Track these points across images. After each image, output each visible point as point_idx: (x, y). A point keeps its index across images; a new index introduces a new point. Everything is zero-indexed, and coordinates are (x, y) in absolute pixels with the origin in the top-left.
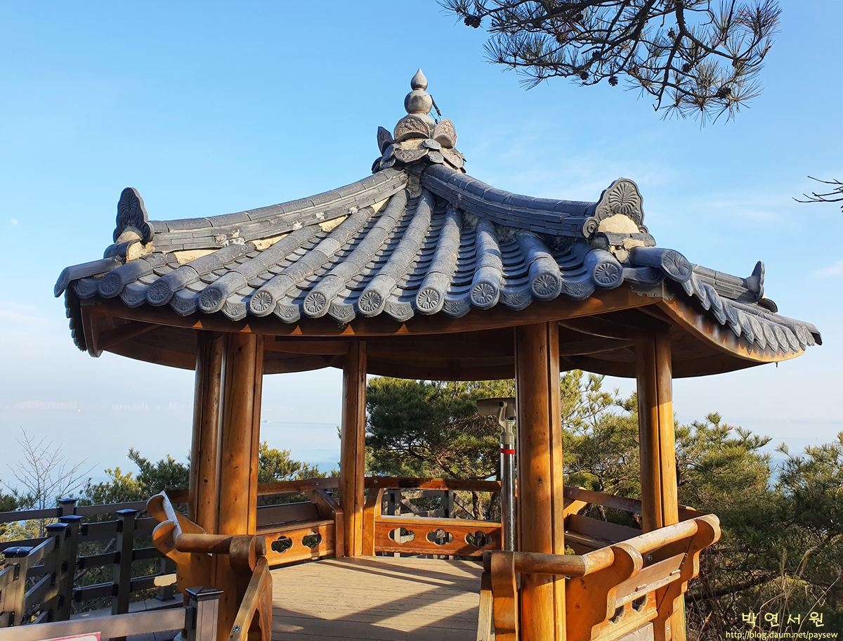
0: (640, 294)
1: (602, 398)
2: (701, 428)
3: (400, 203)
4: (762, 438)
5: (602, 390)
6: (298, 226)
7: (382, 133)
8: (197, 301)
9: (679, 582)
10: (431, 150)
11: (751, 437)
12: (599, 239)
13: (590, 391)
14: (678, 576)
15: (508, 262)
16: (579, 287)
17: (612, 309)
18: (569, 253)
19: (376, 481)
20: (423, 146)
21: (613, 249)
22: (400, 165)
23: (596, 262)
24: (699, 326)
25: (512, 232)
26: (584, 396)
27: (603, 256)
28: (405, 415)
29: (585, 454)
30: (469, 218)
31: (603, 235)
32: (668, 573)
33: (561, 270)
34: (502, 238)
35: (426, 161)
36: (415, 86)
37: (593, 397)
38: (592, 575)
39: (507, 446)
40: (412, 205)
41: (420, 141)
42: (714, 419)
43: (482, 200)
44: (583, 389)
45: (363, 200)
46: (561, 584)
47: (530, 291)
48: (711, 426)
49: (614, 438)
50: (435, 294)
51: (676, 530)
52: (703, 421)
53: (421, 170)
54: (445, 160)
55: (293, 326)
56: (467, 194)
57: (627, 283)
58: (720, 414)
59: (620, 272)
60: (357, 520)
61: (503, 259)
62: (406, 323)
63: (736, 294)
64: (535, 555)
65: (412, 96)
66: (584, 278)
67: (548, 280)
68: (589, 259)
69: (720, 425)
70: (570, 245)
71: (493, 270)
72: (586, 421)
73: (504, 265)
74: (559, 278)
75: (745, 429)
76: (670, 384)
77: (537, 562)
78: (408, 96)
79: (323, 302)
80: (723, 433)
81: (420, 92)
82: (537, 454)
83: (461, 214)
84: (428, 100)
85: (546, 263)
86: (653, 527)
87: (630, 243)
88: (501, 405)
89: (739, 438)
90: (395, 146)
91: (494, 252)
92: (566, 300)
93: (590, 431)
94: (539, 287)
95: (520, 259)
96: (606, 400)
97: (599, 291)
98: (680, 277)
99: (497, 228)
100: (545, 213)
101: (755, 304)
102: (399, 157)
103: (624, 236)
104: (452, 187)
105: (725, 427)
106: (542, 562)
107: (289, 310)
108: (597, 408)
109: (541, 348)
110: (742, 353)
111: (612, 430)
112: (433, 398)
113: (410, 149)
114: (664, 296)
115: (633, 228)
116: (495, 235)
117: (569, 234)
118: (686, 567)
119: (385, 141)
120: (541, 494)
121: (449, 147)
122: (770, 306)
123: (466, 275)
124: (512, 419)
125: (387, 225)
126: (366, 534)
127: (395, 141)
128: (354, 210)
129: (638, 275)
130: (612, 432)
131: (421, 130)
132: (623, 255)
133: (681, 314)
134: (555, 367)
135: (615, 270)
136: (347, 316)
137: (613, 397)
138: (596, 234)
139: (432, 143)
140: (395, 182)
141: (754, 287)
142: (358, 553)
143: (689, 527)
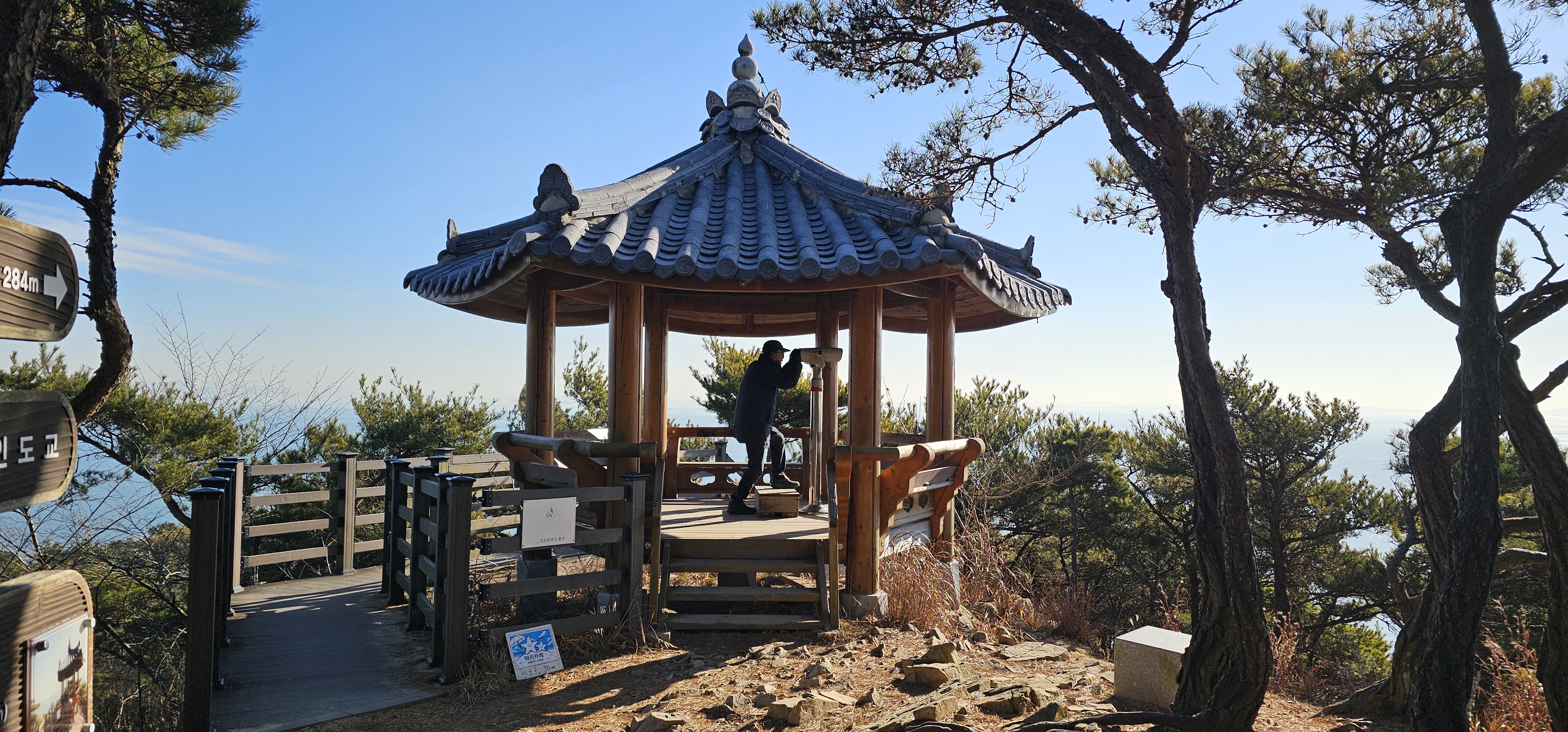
0: (948, 267)
7: (712, 97)
9: (952, 487)
10: (762, 120)
14: (951, 483)
15: (854, 238)
16: (911, 262)
19: (674, 432)
20: (755, 116)
21: (932, 235)
23: (922, 245)
25: (850, 211)
27: (926, 240)
30: (807, 192)
32: (945, 478)
33: (897, 248)
35: (758, 128)
41: (751, 109)
43: (821, 180)
45: (708, 168)
47: (879, 264)
50: (814, 265)
53: (755, 141)
54: (775, 130)
56: (805, 170)
57: (942, 260)
59: (938, 253)
61: (849, 235)
64: (863, 448)
65: (741, 64)
67: (891, 256)
68: (916, 243)
70: (898, 228)
71: (848, 248)
74: (897, 254)
77: (867, 453)
87: (943, 232)
90: (728, 113)
98: (976, 258)
100: (880, 200)
101: (1024, 271)
102: (733, 125)
104: (790, 162)
109: (872, 303)
110: (1015, 310)
114: (966, 270)
115: (945, 220)
118: (957, 476)
119: (715, 107)
120: (867, 410)
121: (773, 112)
122: (1036, 273)
127: (727, 108)
129: (949, 254)
133: (974, 281)
135: (932, 250)
136: (750, 278)
139: (763, 114)
140: (728, 150)
141: (1025, 257)
143: (962, 444)
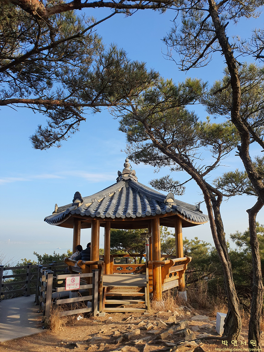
0: (174, 213)
1: (168, 233)
2: (193, 241)
3: (125, 189)
4: (208, 243)
5: (168, 231)
6: (106, 196)
7: (119, 172)
8: (95, 215)
9: (183, 270)
10: (131, 177)
11: (205, 243)
12: (167, 203)
13: (165, 231)
14: (183, 269)
15: (151, 206)
16: (164, 212)
17: (169, 216)
18: (162, 205)
19: (112, 256)
20: (129, 176)
21: (169, 205)
22: (124, 180)
23: (166, 208)
24: (184, 218)
25: (151, 199)
26: (163, 232)
27: (167, 207)
28: (119, 239)
29: (163, 248)
30: (141, 194)
31: (167, 202)
32: (181, 268)
33: (161, 208)
34: (148, 200)
35: (130, 179)
36: (126, 161)
37: (165, 233)
38: (166, 264)
39: (147, 244)
40: (128, 189)
41: (128, 175)
42: (196, 238)
43: (144, 191)
44: (163, 231)
45: (117, 189)
46: (160, 267)
47: (156, 213)
48: (196, 240)
49: (171, 243)
50: (140, 213)
51: (182, 259)
52: (194, 239)
53: (129, 182)
54: (134, 179)
55: (104, 219)
56: (140, 189)
57: (171, 211)
58: (198, 237)
59: (170, 210)
60: (109, 265)
61: (150, 205)
62: (135, 219)
63: (195, 210)
64: (156, 261)
65: (126, 164)
66: (164, 211)
67: (159, 211)
68: (165, 207)
69: (198, 240)
70: (161, 203)
71: (149, 209)
72: (164, 239)
73: (150, 207)
74: (161, 211)
75: (204, 241)
76: (182, 229)
77: (157, 262)
78: (125, 164)
79: (119, 215)
80: (199, 242)
81: (127, 163)
82: (156, 243)
83: (139, 193)
84: (129, 165)
85: (158, 208)
86: (178, 257)
87: (172, 204)
88: (146, 234)
89: (203, 243)
90: (123, 176)
91: (148, 204)
92: (162, 214)
93: (165, 242)
94: (157, 212)
95: (153, 205)
96: (169, 234)
97: (167, 213)
98: (180, 211)
99: (148, 198)
100: (157, 196)
101: (198, 212)
102: (124, 178)
103: (171, 203)
104: (137, 187)
105: (199, 240)
106: (158, 262)
107: (113, 216)
108: (166, 236)
109: (157, 222)
110: (193, 223)
111: (170, 241)
112: (125, 234)
113: (126, 176)
114: (178, 214)
115: (173, 201)
116: (147, 199)
117: (161, 201)
118: (185, 267)
119: (120, 174)
120: (157, 250)
121: (134, 175)
122: (201, 212)
123: (144, 208)
124: (148, 237)
125: (124, 196)
126: (111, 269)
127: (122, 174)
128: (116, 191)
129: (173, 210)
130: (170, 242)
131: (128, 172)
132: (171, 206)
133: (181, 216)
134: (159, 225)
135: (169, 209)
136: (124, 217)
137: (171, 233)
138: (166, 202)
139: (131, 175)
140: (122, 184)
141: (198, 208)
142: (109, 273)
143: (185, 259)
